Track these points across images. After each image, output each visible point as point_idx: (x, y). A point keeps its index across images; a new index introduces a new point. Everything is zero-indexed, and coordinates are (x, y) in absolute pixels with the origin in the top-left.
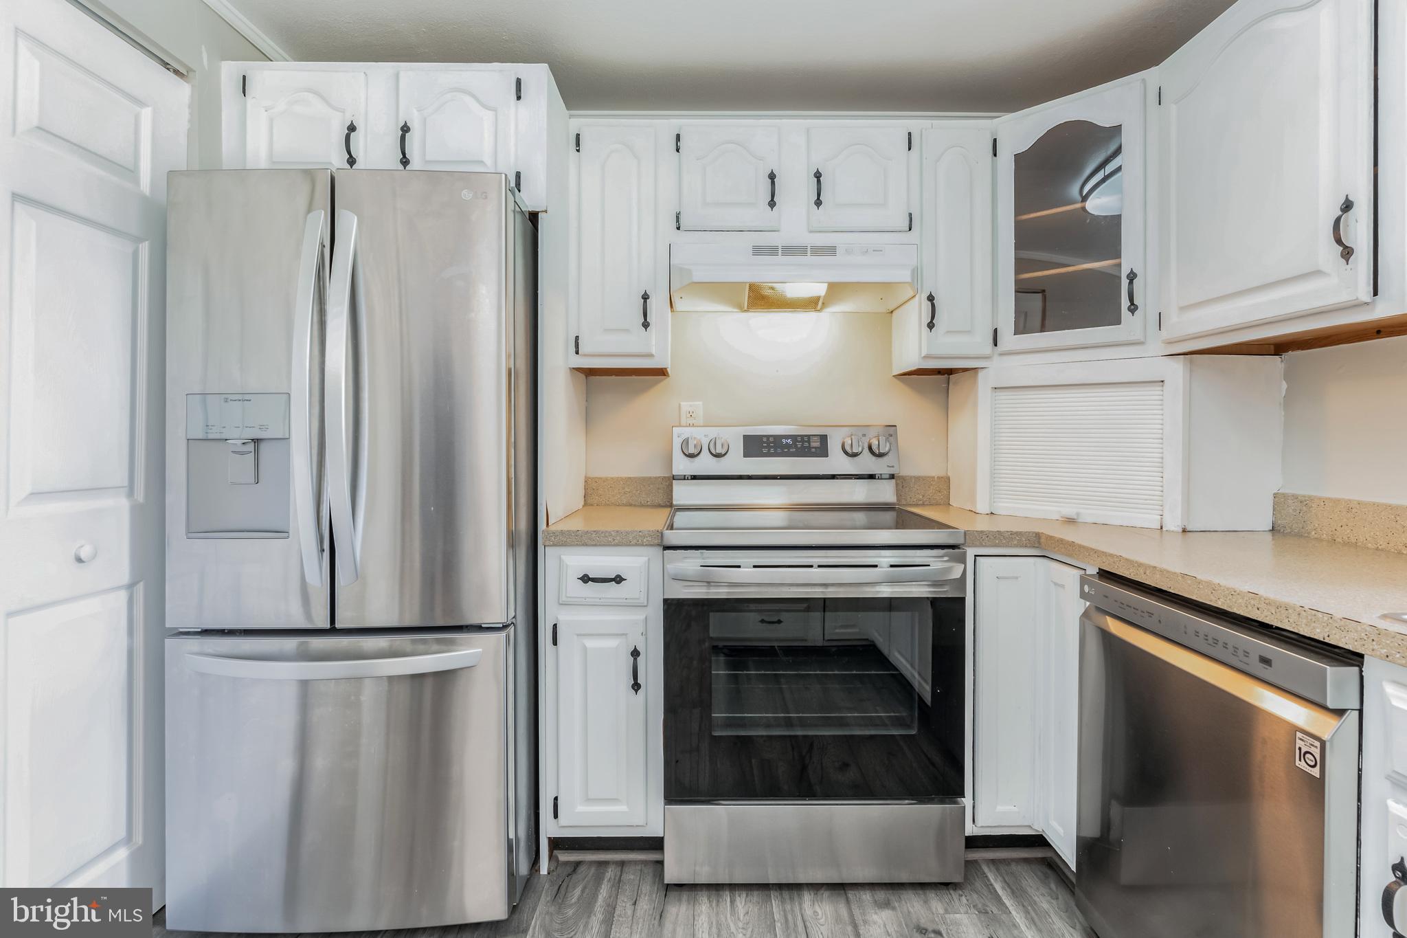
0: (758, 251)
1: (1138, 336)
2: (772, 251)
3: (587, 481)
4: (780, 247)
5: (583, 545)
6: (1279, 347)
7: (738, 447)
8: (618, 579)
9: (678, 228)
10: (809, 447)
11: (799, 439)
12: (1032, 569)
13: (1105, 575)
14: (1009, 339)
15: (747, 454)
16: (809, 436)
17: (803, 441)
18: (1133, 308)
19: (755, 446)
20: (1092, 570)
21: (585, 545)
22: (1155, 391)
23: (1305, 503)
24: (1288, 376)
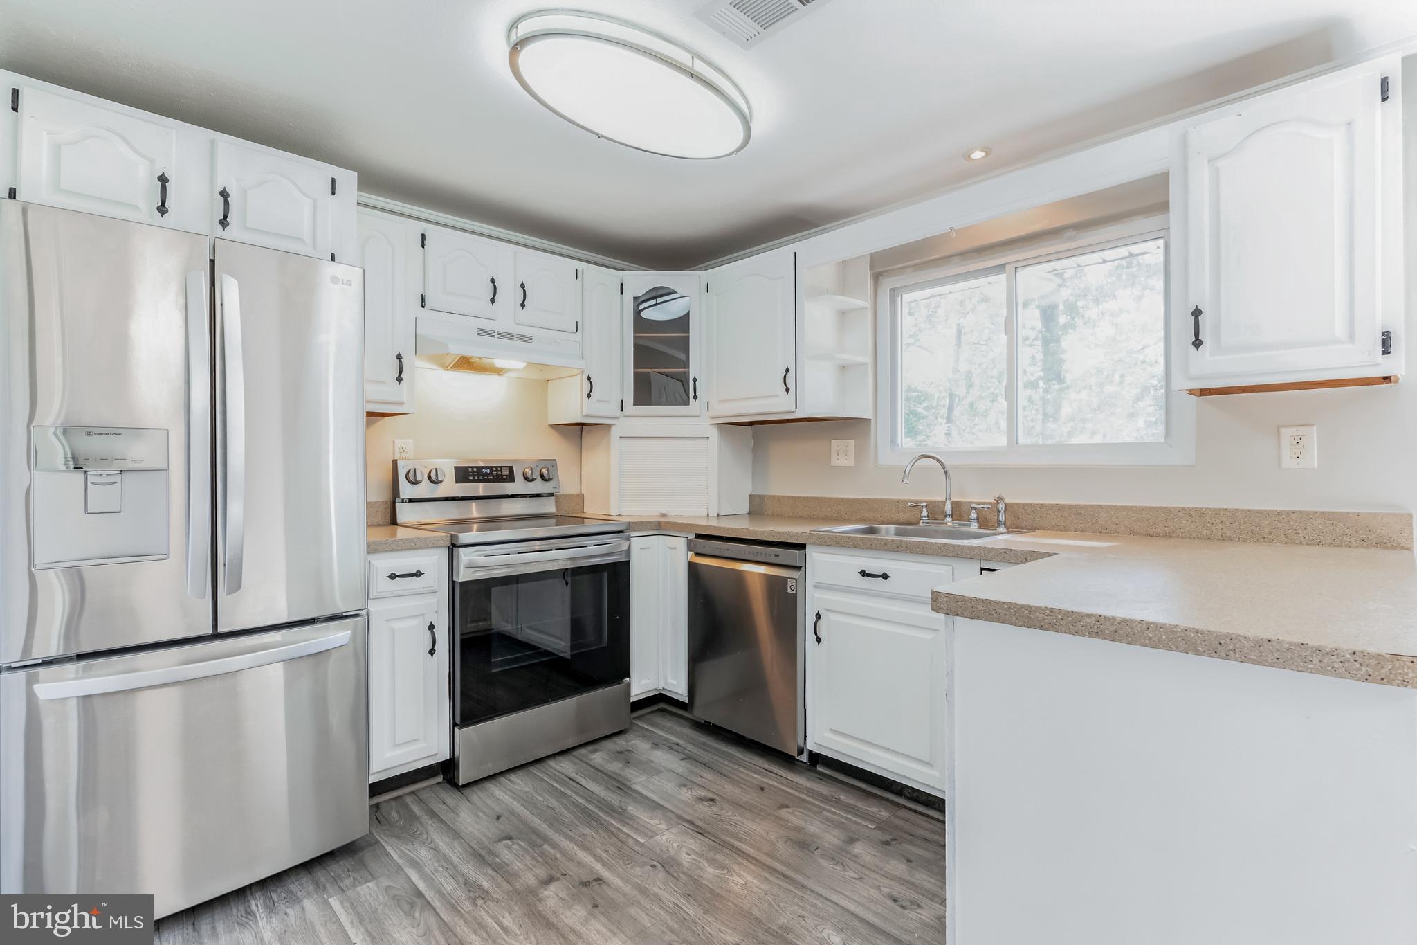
1: (697, 413)
2: (491, 334)
4: (496, 332)
5: (391, 551)
6: (750, 424)
7: (449, 477)
8: (418, 574)
9: (423, 307)
10: (502, 475)
11: (494, 469)
12: (657, 543)
13: (699, 536)
14: (630, 407)
15: (456, 482)
16: (501, 467)
17: (497, 471)
18: (695, 397)
19: (463, 475)
20: (692, 536)
21: (393, 550)
22: (705, 441)
23: (762, 498)
24: (754, 437)
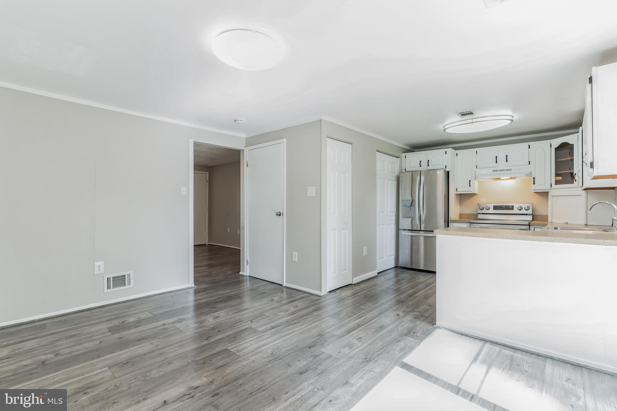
0: (494, 171)
1: (576, 186)
2: (497, 171)
3: (460, 214)
4: (499, 170)
7: (492, 208)
9: (477, 168)
10: (509, 208)
14: (554, 186)
15: (494, 209)
16: (509, 206)
17: (507, 207)
18: (575, 180)
19: (495, 208)
22: (579, 197)
